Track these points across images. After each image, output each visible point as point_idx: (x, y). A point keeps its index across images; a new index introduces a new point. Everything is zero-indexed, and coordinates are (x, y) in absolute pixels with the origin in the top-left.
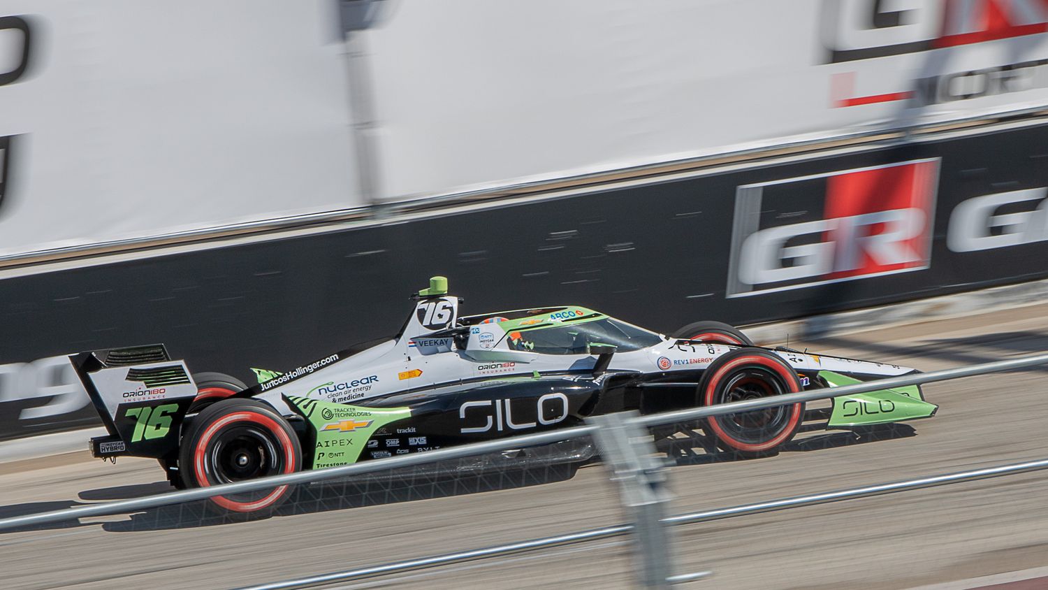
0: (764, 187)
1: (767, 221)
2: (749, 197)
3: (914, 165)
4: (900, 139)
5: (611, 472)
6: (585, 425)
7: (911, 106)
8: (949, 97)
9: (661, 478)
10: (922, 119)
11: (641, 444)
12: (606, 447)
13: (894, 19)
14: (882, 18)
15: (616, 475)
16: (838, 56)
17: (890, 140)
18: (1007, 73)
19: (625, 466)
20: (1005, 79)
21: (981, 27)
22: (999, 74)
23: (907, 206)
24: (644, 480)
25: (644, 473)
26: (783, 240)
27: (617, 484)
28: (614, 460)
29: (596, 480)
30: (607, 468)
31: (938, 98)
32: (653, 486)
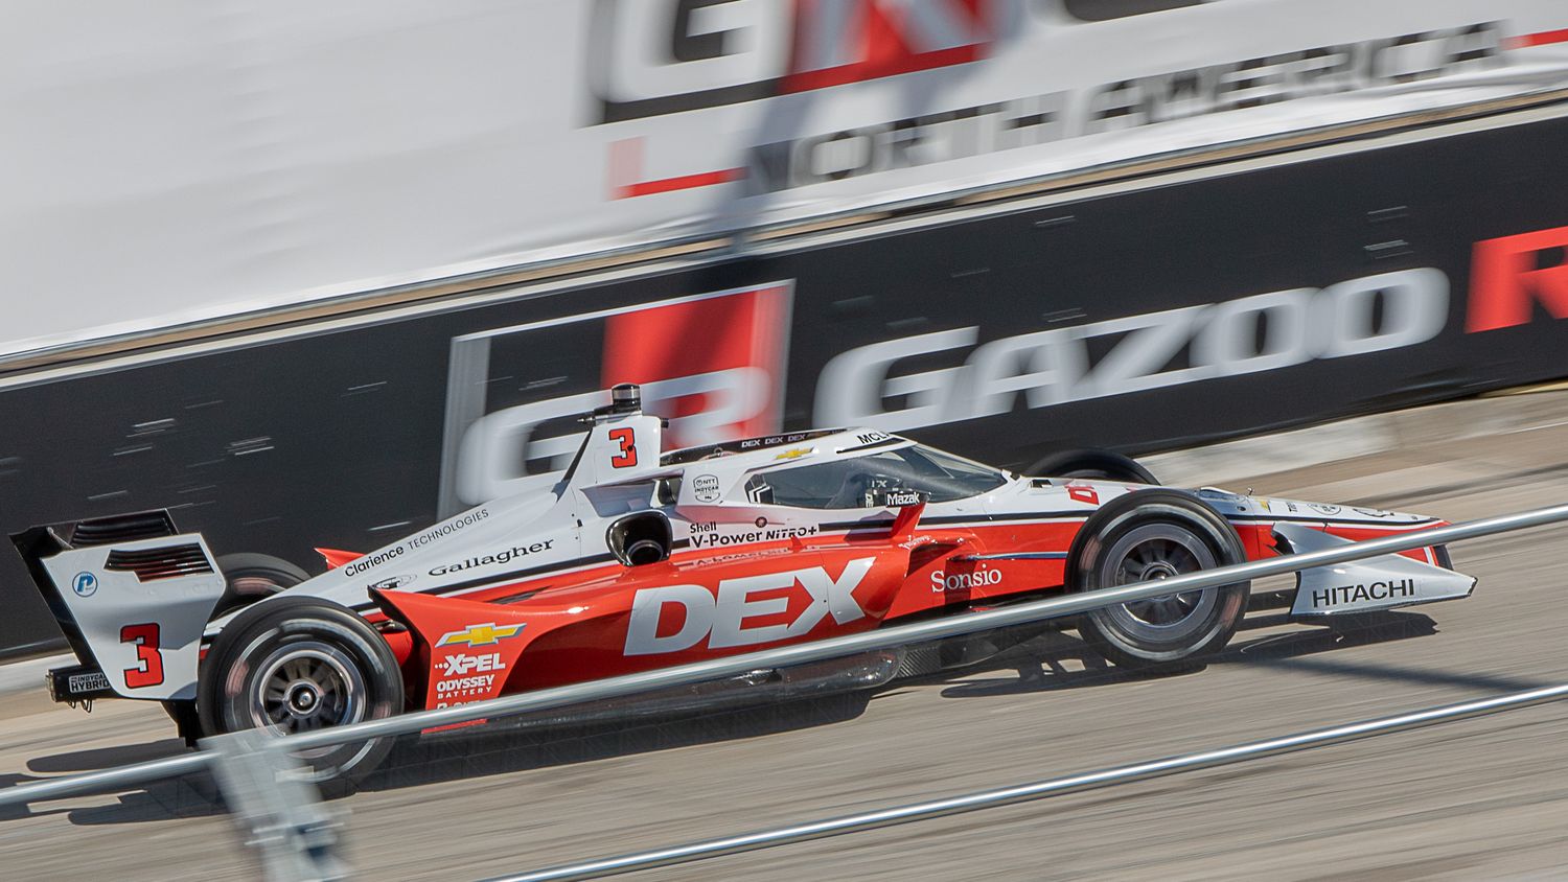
0: (493, 338)
1: (499, 397)
2: (470, 352)
3: (753, 292)
4: (727, 249)
5: (246, 830)
6: (199, 750)
7: (748, 192)
8: (809, 176)
9: (327, 840)
10: (765, 215)
11: (292, 782)
12: (236, 785)
13: (714, 45)
14: (686, 44)
15: (257, 836)
16: (613, 111)
17: (709, 252)
18: (907, 133)
19: (272, 820)
20: (900, 146)
21: (855, 55)
22: (890, 137)
23: (744, 362)
24: (300, 843)
25: (302, 831)
26: (527, 427)
27: (258, 852)
28: (250, 809)
29: (222, 844)
30: (240, 823)
31: (792, 179)
32: (316, 853)
